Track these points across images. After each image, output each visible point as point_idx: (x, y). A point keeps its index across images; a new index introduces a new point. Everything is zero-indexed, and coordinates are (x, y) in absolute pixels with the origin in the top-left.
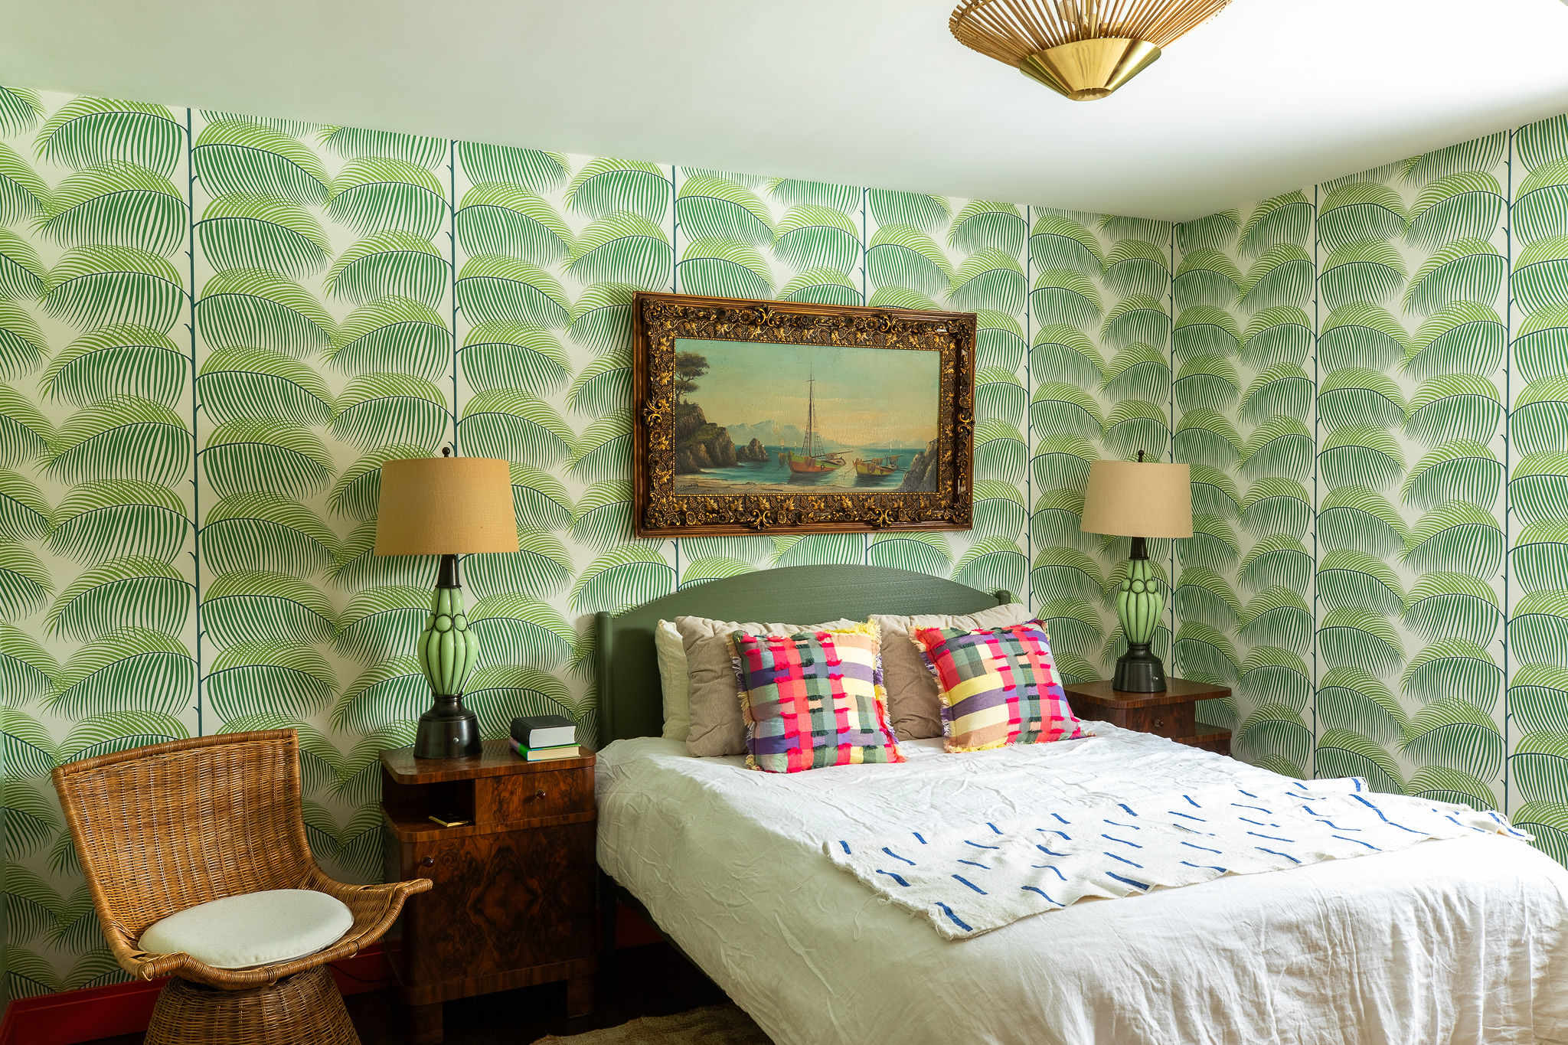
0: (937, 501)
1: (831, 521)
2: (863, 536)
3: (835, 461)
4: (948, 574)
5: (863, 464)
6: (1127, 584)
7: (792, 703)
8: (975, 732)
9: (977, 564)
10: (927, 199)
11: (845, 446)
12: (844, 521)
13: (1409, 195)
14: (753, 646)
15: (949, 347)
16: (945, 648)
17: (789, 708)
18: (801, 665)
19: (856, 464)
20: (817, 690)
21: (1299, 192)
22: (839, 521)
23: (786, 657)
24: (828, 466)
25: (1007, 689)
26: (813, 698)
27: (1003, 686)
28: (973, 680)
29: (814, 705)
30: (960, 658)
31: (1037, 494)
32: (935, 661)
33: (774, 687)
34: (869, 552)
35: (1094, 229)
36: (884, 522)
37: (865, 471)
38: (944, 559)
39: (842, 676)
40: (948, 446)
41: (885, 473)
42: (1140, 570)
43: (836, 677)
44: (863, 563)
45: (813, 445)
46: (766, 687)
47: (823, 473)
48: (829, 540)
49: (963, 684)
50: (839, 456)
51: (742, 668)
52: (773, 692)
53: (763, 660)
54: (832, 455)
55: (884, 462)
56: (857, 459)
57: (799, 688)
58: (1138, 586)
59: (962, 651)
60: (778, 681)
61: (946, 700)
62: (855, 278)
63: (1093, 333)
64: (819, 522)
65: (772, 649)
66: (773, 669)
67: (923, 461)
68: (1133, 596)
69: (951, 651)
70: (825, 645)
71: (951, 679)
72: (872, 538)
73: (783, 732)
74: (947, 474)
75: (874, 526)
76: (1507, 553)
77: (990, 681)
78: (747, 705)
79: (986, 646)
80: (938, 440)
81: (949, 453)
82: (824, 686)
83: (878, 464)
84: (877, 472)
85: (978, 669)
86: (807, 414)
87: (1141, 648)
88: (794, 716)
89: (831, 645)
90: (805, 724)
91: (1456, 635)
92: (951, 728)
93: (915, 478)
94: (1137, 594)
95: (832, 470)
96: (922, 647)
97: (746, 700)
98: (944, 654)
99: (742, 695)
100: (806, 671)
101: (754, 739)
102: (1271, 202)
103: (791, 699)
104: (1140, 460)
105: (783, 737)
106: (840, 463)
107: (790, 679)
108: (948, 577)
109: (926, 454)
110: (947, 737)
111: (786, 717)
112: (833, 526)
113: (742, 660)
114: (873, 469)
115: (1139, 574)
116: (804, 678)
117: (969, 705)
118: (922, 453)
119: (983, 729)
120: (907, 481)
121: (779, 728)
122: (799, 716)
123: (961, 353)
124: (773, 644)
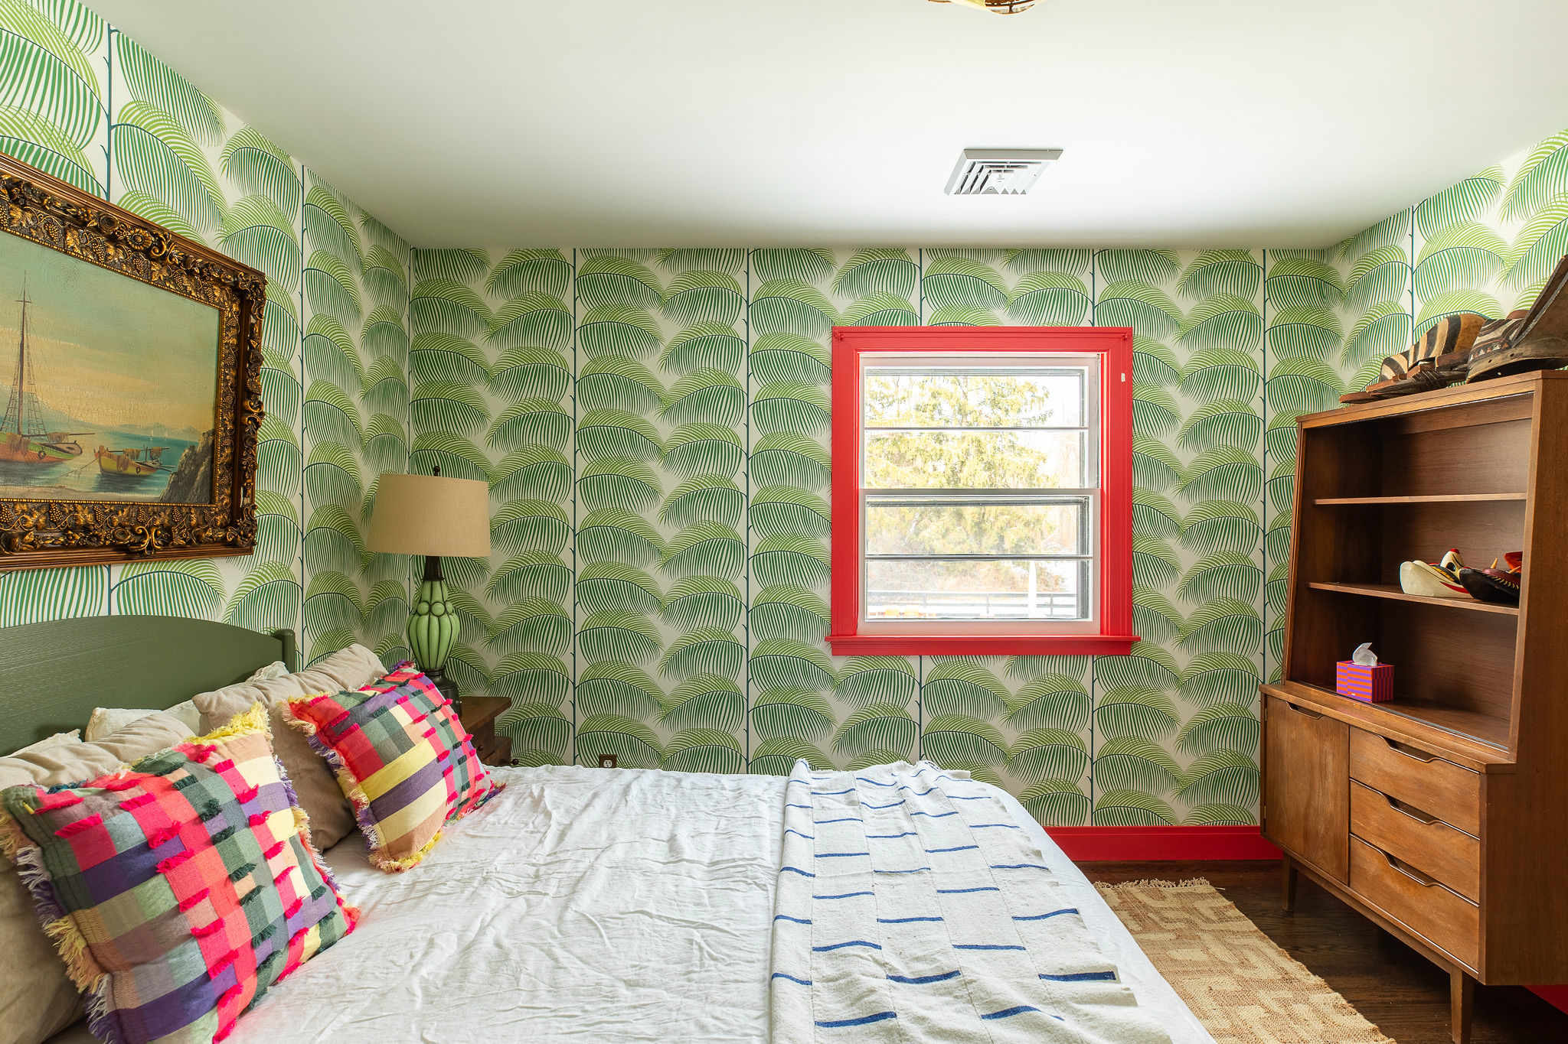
0: (212, 516)
1: (65, 546)
2: (105, 570)
3: (64, 447)
4: (220, 615)
5: (110, 456)
6: (425, 607)
7: (206, 903)
8: (417, 829)
9: (251, 599)
10: (195, 92)
11: (83, 424)
12: (85, 547)
13: (665, 278)
14: (78, 812)
15: (231, 308)
16: (350, 721)
17: (202, 914)
18: (201, 819)
19: (99, 455)
20: (240, 856)
21: (557, 251)
22: (78, 546)
23: (163, 813)
24: (51, 453)
25: (440, 758)
26: (237, 875)
27: (435, 756)
28: (403, 757)
29: (243, 887)
30: (375, 732)
31: (309, 511)
32: (334, 744)
33: (158, 882)
34: (114, 594)
35: (357, 222)
36: (150, 547)
37: (112, 466)
38: (215, 595)
39: (266, 813)
40: (228, 442)
41: (142, 473)
42: (440, 591)
43: (257, 821)
44: (104, 612)
45: (24, 414)
46: (137, 890)
47: (42, 464)
48: (47, 579)
49: (388, 767)
50: (71, 439)
51: (47, 867)
52: (158, 894)
53: (114, 837)
54: (60, 437)
55: (142, 455)
56: (101, 447)
57: (209, 865)
58: (439, 609)
59: (375, 722)
60: (165, 867)
61: (362, 795)
62: (94, 157)
63: (355, 334)
64: (43, 548)
65: (127, 806)
66: (147, 846)
67: (194, 459)
68: (435, 620)
69: (362, 724)
70: (218, 769)
71: (367, 763)
72: (118, 572)
73: (202, 968)
74: (225, 480)
75: (129, 553)
76: (748, 559)
77: (421, 755)
78: (80, 944)
79: (398, 707)
80: (214, 432)
81: (228, 451)
82: (247, 843)
83: (133, 457)
84: (131, 470)
85: (404, 744)
86: (16, 359)
87: (437, 673)
88: (218, 925)
89: (228, 764)
90: (238, 932)
91: (706, 624)
92: (378, 835)
93: (181, 483)
94: (439, 617)
95: (60, 461)
96: (312, 728)
97: (73, 934)
98: (351, 731)
99: (54, 927)
100: (213, 827)
101: (117, 1015)
102: (527, 253)
103: (202, 894)
104: (436, 475)
105: (207, 977)
106: (73, 451)
107: (188, 854)
108: (219, 620)
109: (198, 449)
110: (374, 850)
111: (199, 934)
112: (62, 555)
113: (43, 850)
114: (126, 465)
115: (438, 597)
116: (214, 841)
117: (402, 795)
118: (192, 448)
119: (424, 822)
120: (174, 485)
121: (192, 962)
122: (225, 919)
123: (248, 319)
124: (126, 795)
